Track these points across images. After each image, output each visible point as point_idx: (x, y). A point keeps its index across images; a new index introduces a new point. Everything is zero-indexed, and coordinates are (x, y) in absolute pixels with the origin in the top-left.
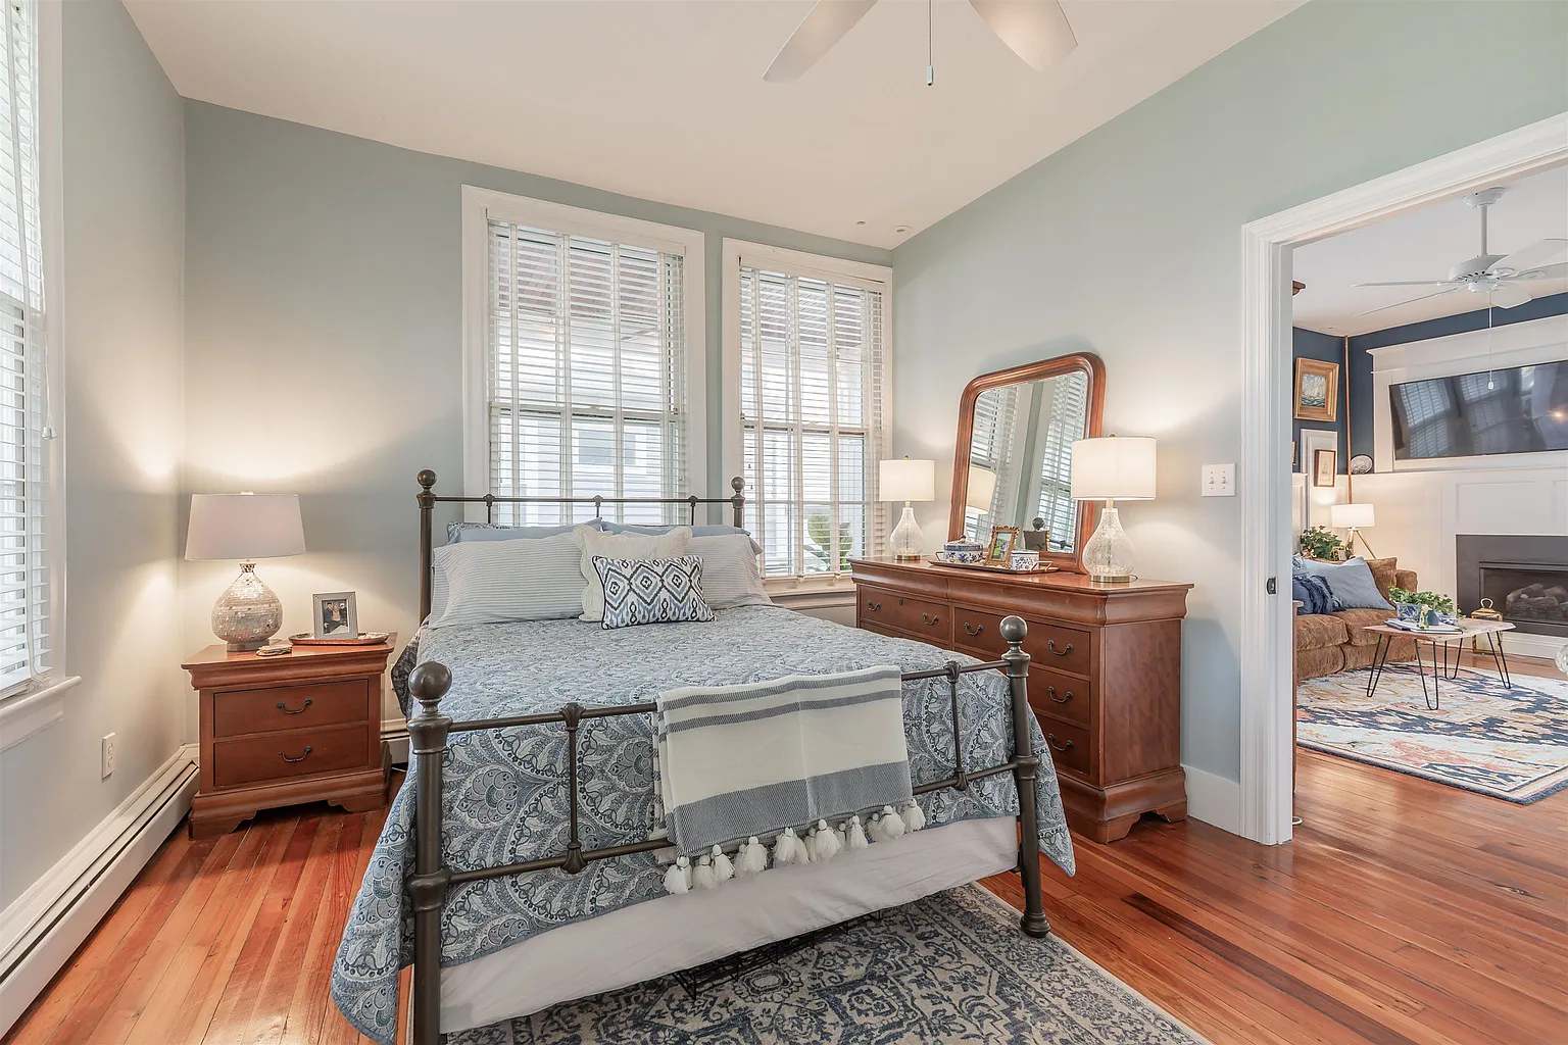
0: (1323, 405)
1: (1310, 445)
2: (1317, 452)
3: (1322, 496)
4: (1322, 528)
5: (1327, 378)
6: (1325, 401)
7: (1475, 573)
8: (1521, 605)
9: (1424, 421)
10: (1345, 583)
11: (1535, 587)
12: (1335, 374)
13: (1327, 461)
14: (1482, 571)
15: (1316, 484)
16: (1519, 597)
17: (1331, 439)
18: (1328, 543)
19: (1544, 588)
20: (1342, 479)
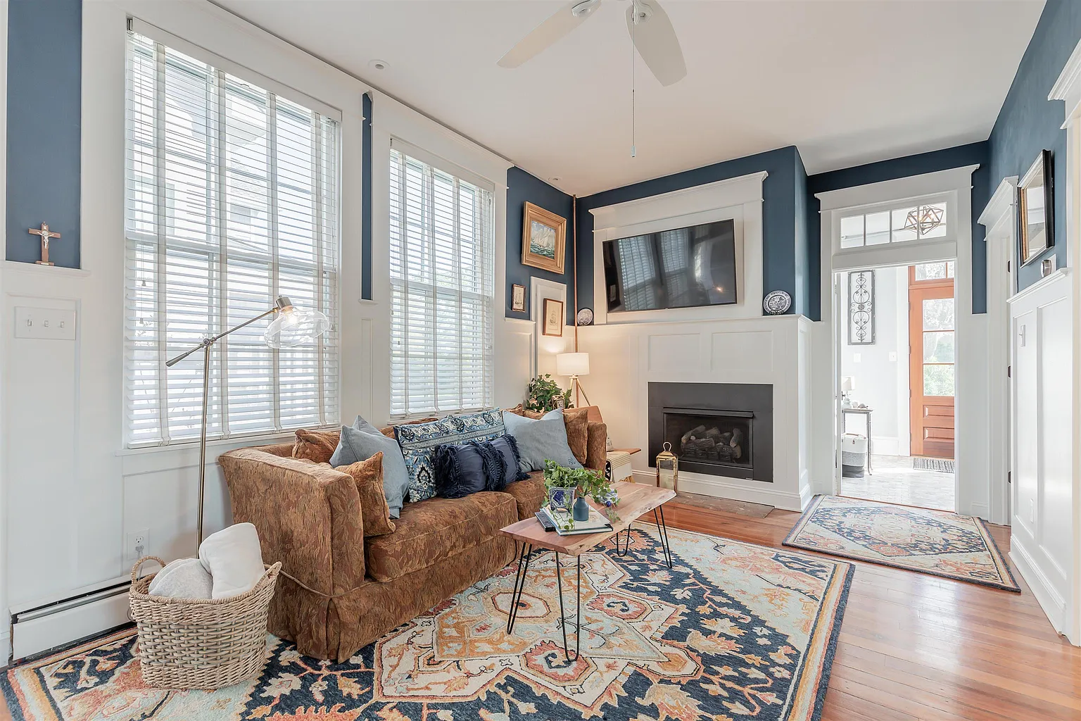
0: (552, 256)
1: (539, 295)
2: (545, 301)
3: (551, 346)
4: (548, 376)
5: (556, 230)
6: (554, 253)
7: (661, 417)
8: (691, 445)
9: (636, 286)
10: (538, 441)
11: (701, 428)
12: (563, 228)
13: (555, 310)
14: (665, 415)
15: (544, 333)
16: (690, 439)
17: (560, 291)
18: (548, 392)
19: (707, 429)
20: (569, 329)
